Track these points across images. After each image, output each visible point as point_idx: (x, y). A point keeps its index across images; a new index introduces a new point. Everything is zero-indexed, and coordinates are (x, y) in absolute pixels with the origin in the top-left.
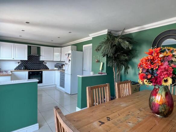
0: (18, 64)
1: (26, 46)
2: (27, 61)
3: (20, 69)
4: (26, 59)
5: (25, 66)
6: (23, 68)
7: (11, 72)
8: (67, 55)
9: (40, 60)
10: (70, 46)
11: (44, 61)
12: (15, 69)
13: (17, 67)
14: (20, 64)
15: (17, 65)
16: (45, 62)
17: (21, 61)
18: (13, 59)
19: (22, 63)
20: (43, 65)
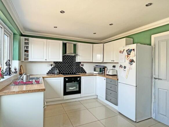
0: (51, 66)
1: (61, 42)
2: (62, 62)
3: (54, 73)
4: (61, 60)
5: (58, 69)
6: (57, 72)
7: (43, 78)
8: (125, 52)
9: (76, 61)
10: (125, 38)
11: (80, 63)
12: (47, 73)
13: (50, 70)
14: (53, 66)
15: (50, 68)
16: (82, 63)
17: (54, 62)
18: (46, 61)
19: (55, 65)
20: (79, 68)
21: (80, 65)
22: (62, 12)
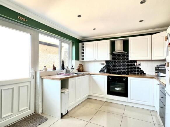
0: (102, 65)
3: (104, 72)
6: (106, 71)
7: (90, 74)
9: (129, 60)
11: (135, 61)
12: (100, 71)
13: (102, 69)
14: (104, 65)
15: (102, 67)
16: (138, 62)
17: (106, 61)
18: (95, 60)
19: (106, 64)
20: (134, 67)
21: (136, 64)
22: (79, 16)
